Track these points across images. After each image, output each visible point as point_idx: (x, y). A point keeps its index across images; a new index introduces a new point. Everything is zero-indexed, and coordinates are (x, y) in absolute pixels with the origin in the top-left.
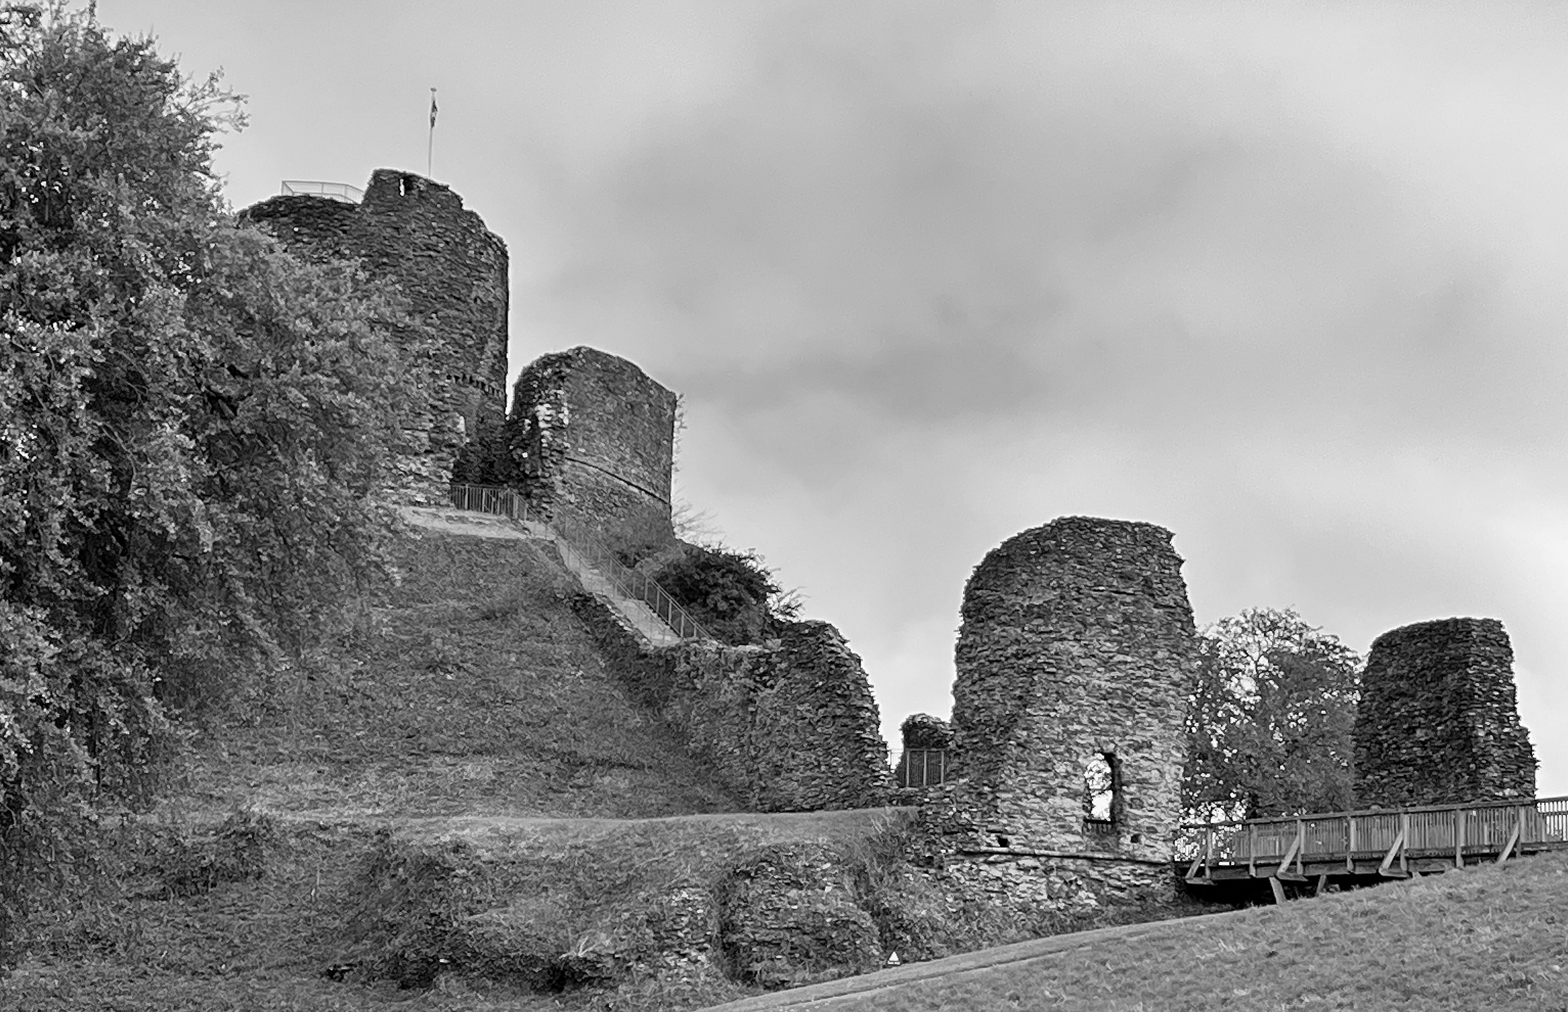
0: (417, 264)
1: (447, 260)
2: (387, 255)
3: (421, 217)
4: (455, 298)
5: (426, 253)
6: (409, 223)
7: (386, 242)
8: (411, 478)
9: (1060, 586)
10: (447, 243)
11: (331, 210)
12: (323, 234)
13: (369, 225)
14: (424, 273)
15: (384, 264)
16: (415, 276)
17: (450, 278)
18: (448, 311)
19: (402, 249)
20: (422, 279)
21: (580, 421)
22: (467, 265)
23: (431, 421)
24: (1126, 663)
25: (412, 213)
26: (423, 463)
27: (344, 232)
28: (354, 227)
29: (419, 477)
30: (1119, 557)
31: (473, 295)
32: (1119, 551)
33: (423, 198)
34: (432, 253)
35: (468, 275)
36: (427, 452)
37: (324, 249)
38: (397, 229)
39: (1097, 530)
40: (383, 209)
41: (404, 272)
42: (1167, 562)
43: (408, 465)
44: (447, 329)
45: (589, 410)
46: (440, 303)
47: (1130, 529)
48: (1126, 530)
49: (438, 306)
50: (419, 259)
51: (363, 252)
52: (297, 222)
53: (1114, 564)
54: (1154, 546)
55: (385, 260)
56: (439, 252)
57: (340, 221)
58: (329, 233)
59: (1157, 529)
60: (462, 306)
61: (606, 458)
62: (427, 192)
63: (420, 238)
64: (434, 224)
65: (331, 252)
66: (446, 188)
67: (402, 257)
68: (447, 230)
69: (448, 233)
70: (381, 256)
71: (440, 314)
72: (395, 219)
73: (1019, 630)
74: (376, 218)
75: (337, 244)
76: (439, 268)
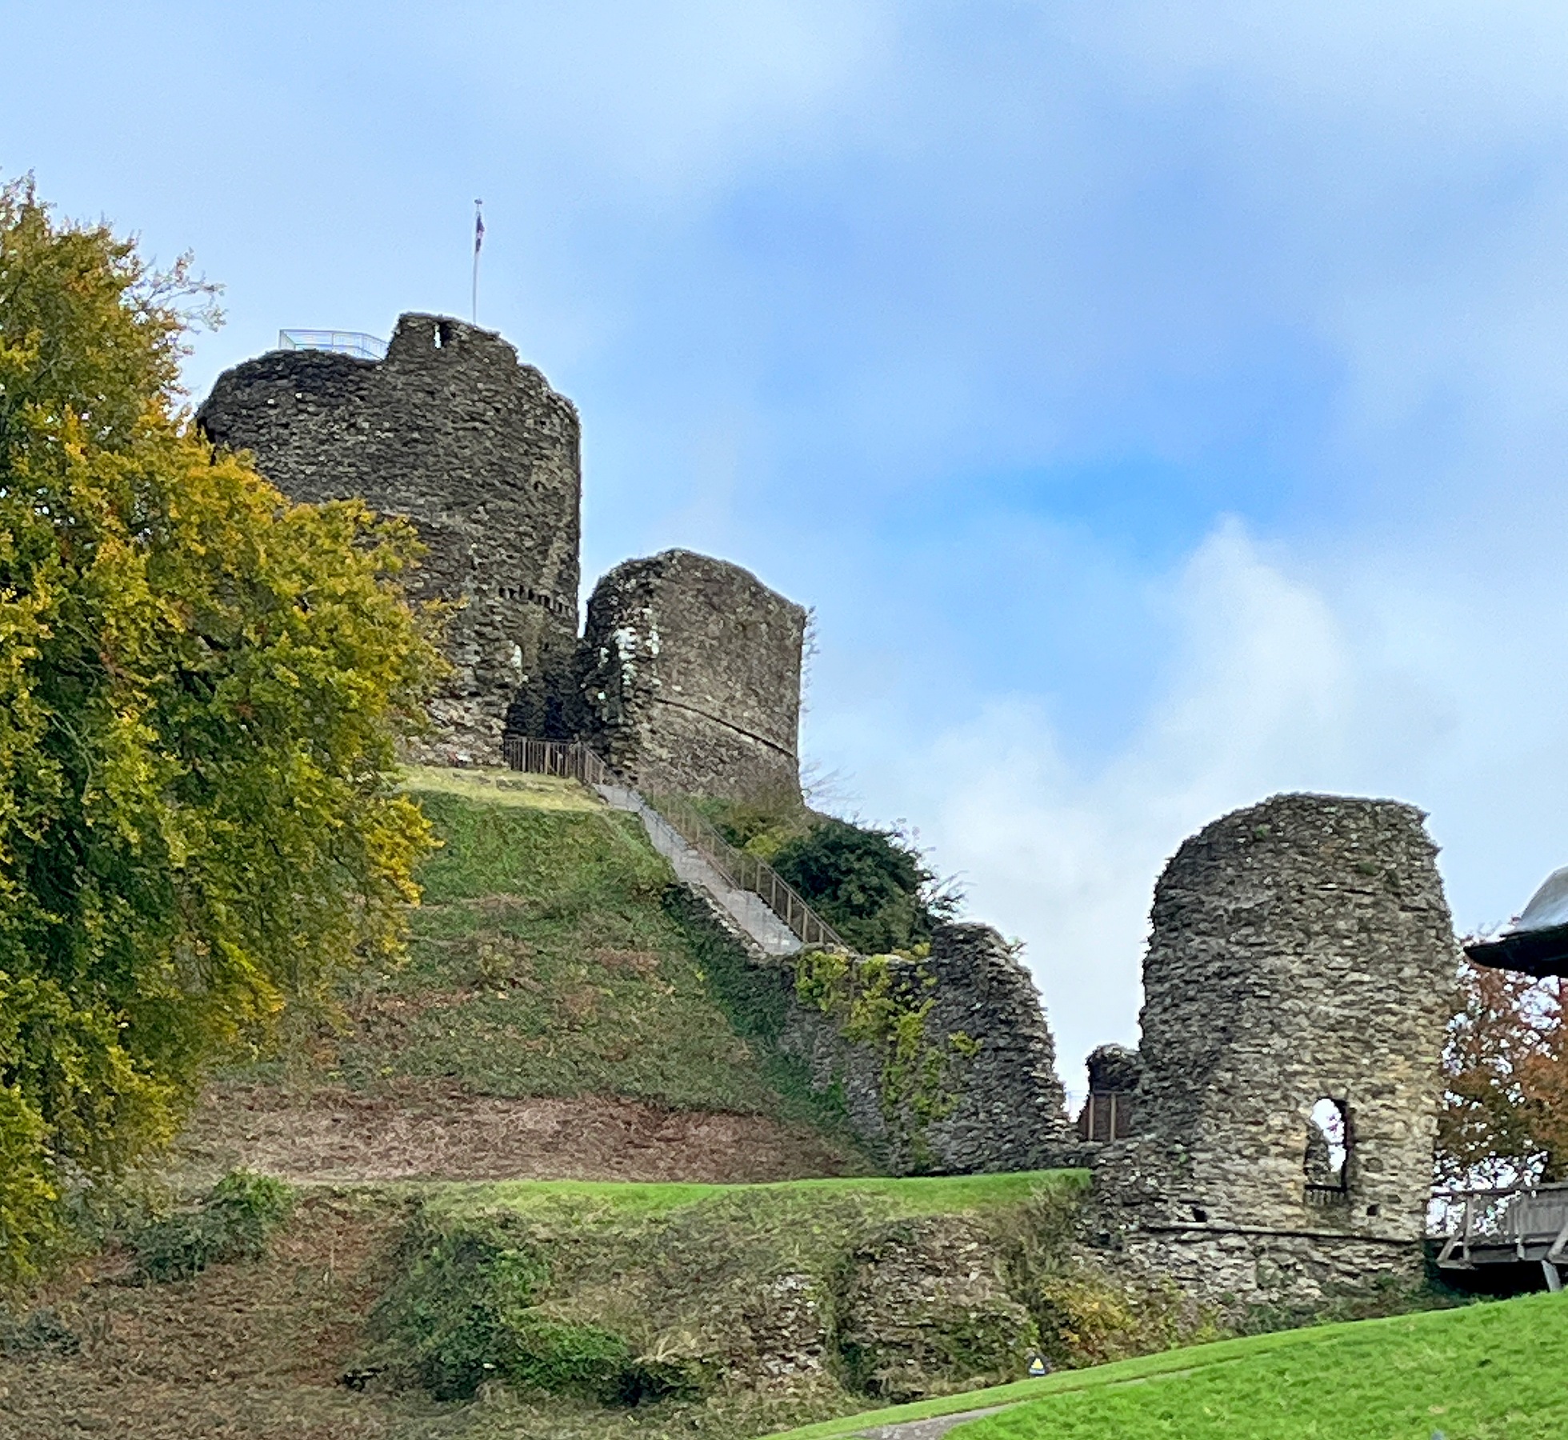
0: (457, 439)
1: (497, 432)
2: (419, 429)
3: (462, 377)
4: (508, 484)
5: (470, 424)
6: (448, 385)
7: (417, 411)
8: (452, 728)
9: (1277, 885)
10: (498, 410)
11: (344, 369)
12: (333, 401)
13: (395, 388)
14: (467, 452)
15: (416, 440)
16: (456, 457)
17: (502, 458)
18: (499, 502)
19: (439, 420)
20: (464, 460)
21: (673, 649)
22: (525, 440)
23: (477, 653)
24: (1362, 983)
25: (451, 372)
26: (467, 710)
27: (362, 398)
28: (375, 391)
29: (460, 727)
30: (1355, 845)
31: (533, 479)
32: (1354, 836)
33: (465, 350)
34: (477, 424)
35: (526, 453)
36: (473, 695)
37: (335, 422)
38: (431, 393)
39: (1326, 810)
40: (412, 367)
41: (441, 451)
42: (1417, 850)
43: (447, 712)
44: (498, 526)
45: (686, 634)
46: (488, 491)
47: (1369, 809)
48: (1363, 810)
49: (487, 496)
50: (461, 433)
51: (387, 425)
52: (299, 387)
53: (1347, 854)
54: (1400, 831)
55: (416, 435)
56: (486, 423)
57: (357, 383)
58: (341, 400)
59: (1404, 809)
60: (518, 495)
61: (709, 698)
62: (471, 342)
63: (461, 405)
64: (480, 386)
65: (344, 425)
66: (493, 337)
67: (438, 430)
68: (497, 392)
69: (498, 398)
70: (411, 429)
71: (488, 506)
72: (428, 380)
73: (1223, 942)
74: (403, 378)
75: (352, 415)
76: (488, 444)
